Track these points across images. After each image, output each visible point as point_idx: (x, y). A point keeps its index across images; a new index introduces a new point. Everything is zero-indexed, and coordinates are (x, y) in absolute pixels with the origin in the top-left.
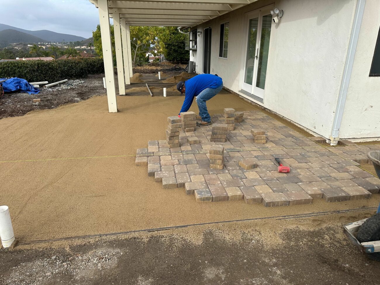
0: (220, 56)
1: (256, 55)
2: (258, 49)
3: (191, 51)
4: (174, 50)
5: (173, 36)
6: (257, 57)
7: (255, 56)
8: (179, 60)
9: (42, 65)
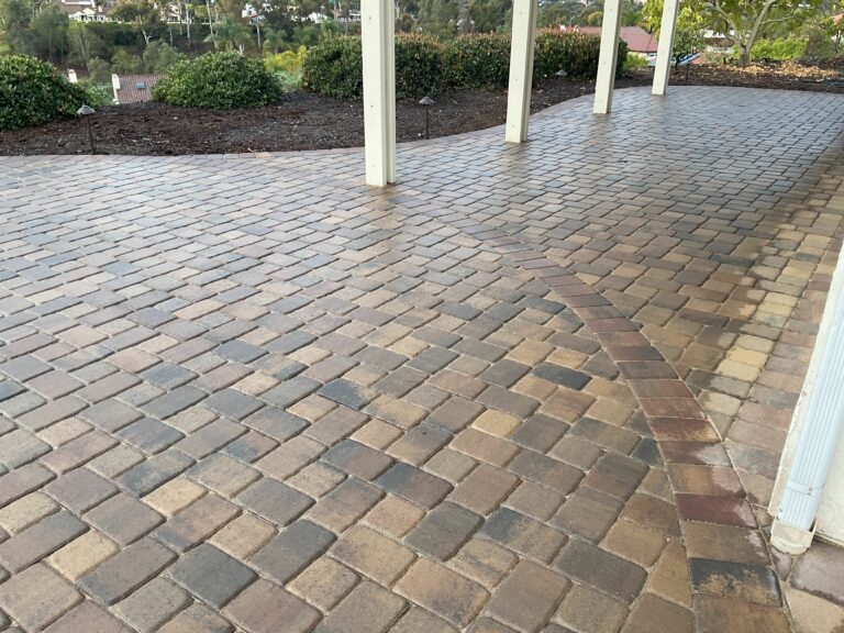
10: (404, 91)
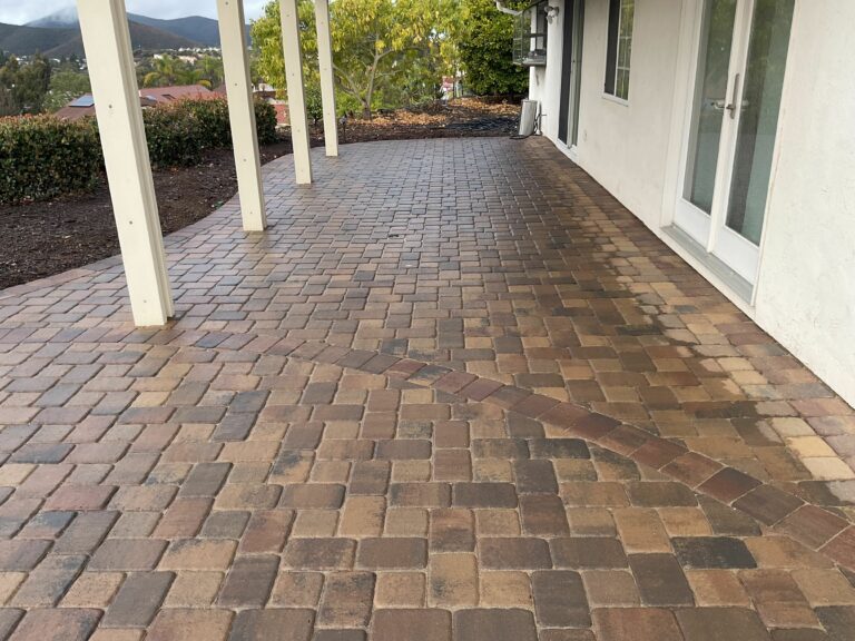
0: (606, 91)
1: (728, 101)
2: (737, 76)
3: (532, 69)
4: (490, 63)
5: (486, 24)
6: (732, 108)
7: (726, 105)
8: (505, 93)
9: (34, 136)
10: (57, 185)
